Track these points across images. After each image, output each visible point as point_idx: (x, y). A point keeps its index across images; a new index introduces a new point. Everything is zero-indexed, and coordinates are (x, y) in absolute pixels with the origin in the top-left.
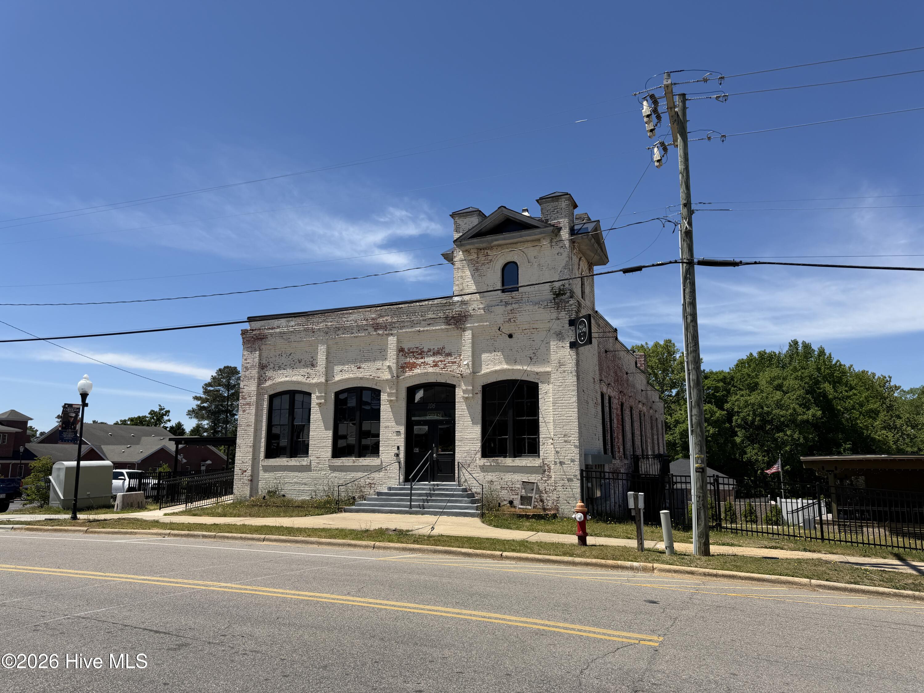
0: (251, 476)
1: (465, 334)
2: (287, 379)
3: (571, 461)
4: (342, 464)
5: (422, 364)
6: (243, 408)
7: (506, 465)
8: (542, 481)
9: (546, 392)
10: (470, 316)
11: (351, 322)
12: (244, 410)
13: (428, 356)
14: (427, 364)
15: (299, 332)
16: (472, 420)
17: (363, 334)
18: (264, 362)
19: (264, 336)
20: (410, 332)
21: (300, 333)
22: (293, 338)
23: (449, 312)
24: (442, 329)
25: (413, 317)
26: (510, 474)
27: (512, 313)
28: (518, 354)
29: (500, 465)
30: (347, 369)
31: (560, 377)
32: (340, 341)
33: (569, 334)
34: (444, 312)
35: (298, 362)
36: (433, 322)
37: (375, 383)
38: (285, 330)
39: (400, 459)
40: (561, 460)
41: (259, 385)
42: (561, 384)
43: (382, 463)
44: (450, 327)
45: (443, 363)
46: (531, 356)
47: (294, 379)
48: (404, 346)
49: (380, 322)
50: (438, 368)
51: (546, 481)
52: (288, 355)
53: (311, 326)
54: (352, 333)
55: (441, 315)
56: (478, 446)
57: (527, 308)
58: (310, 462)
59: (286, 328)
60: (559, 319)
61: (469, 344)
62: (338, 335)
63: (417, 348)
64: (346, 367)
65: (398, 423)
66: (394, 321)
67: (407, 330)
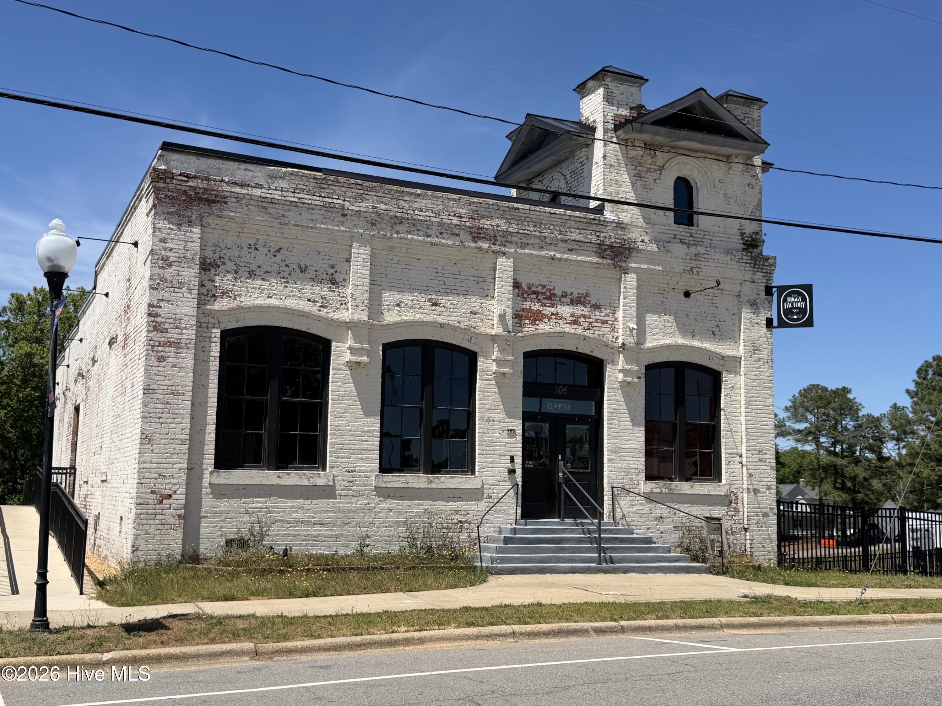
0: (186, 506)
1: (627, 279)
2: (274, 302)
3: (767, 489)
4: (405, 485)
5: (553, 317)
6: (158, 351)
7: (682, 492)
8: (728, 517)
9: (733, 387)
10: (637, 250)
11: (427, 214)
12: (162, 357)
13: (562, 303)
14: (562, 318)
15: (311, 207)
16: (632, 420)
17: (450, 242)
18: (209, 253)
19: (216, 196)
20: (537, 256)
21: (311, 211)
22: (292, 217)
23: (605, 237)
24: (590, 262)
25: (545, 231)
26: (686, 506)
27: (695, 260)
28: (697, 324)
29: (674, 492)
30: (410, 302)
31: (754, 367)
32: (397, 245)
33: (765, 306)
34: (598, 234)
35: (298, 270)
36: (577, 247)
37: (467, 337)
38: (277, 197)
39: (515, 478)
40: (755, 487)
41: (200, 304)
42: (755, 377)
43: (483, 485)
44: (605, 261)
45: (587, 320)
46: (714, 330)
47: (291, 303)
48: (520, 279)
49: (485, 226)
50: (580, 327)
51: (732, 516)
52: (273, 250)
53: (339, 201)
54: (429, 236)
55: (592, 237)
56: (640, 462)
57: (717, 256)
58: (334, 480)
59: (280, 193)
60: (753, 282)
61: (633, 296)
62: (397, 233)
63: (544, 286)
64: (408, 298)
65: (510, 415)
66: (511, 230)
67: (533, 252)
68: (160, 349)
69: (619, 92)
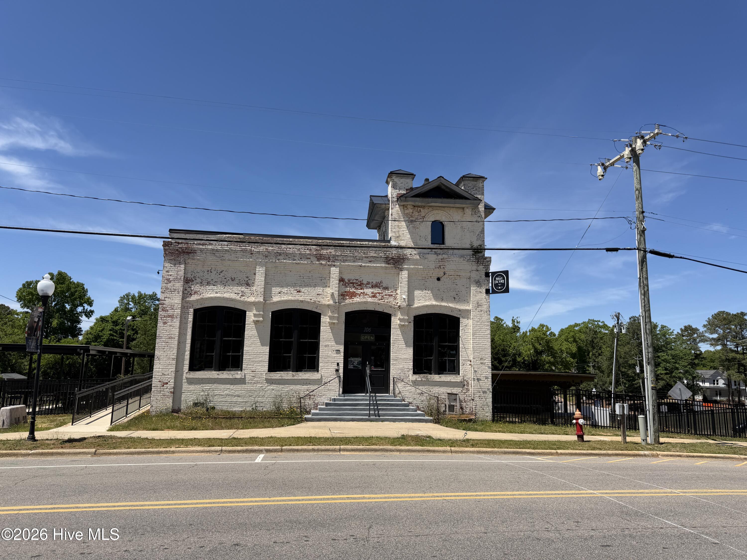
0: (174, 388)
1: (402, 274)
2: (218, 295)
3: (486, 378)
4: (280, 378)
5: (362, 294)
6: (163, 320)
7: (434, 380)
8: (462, 393)
9: (466, 325)
10: (407, 259)
11: (293, 250)
12: (165, 322)
13: (367, 288)
14: (366, 294)
15: (236, 251)
16: (406, 344)
17: (306, 262)
18: (189, 276)
19: (191, 250)
20: (352, 266)
21: (236, 253)
22: (227, 256)
23: (389, 254)
24: (381, 267)
25: (356, 253)
26: (437, 387)
27: (442, 262)
28: (444, 294)
29: (429, 380)
30: (286, 291)
31: (478, 315)
32: (279, 265)
33: (485, 283)
34: (385, 253)
35: (231, 280)
36: (374, 260)
37: (315, 306)
38: (219, 248)
39: (339, 374)
40: (478, 377)
41: (183, 298)
42: (479, 320)
43: (322, 377)
44: (390, 266)
45: (381, 295)
46: (455, 296)
47: (227, 295)
48: (344, 277)
49: (324, 253)
50: (376, 299)
51: (465, 393)
52: (219, 272)
53: (249, 248)
54: (295, 260)
55: (382, 255)
56: (410, 365)
57: (455, 259)
58: (245, 376)
59: (221, 246)
60: (478, 271)
61: (406, 282)
62: (278, 260)
63: (357, 280)
64: (285, 290)
65: (337, 343)
66: (337, 254)
67: (350, 264)
68: (165, 319)
69: (400, 182)
